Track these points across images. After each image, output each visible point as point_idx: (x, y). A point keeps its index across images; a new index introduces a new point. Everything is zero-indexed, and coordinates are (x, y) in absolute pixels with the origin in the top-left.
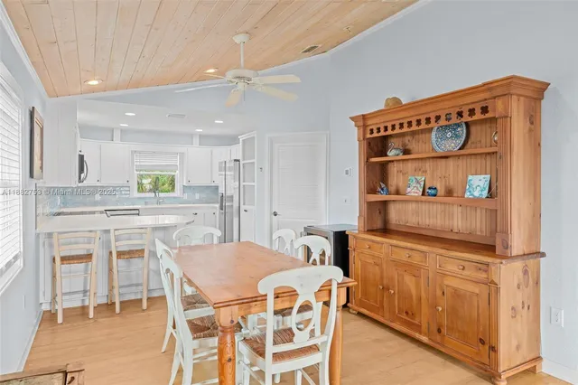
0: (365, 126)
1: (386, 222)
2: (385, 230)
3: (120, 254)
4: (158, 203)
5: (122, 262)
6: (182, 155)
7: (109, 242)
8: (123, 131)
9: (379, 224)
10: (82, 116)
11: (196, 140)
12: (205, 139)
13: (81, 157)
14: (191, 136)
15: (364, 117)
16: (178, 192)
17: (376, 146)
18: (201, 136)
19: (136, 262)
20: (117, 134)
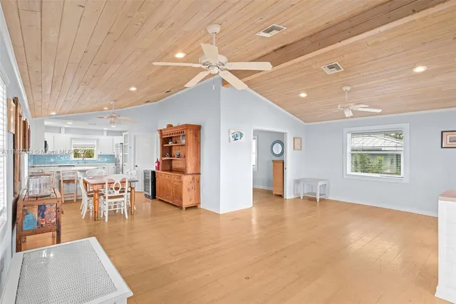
0: (161, 133)
1: (171, 167)
2: (171, 170)
3: (64, 181)
4: (85, 163)
5: (65, 185)
6: (98, 140)
7: (59, 177)
8: (66, 128)
9: (169, 168)
10: (46, 123)
11: (105, 133)
12: (110, 133)
13: (46, 142)
14: (103, 131)
15: (161, 130)
16: (95, 158)
17: (165, 140)
18: (107, 131)
19: (71, 185)
20: (63, 130)
